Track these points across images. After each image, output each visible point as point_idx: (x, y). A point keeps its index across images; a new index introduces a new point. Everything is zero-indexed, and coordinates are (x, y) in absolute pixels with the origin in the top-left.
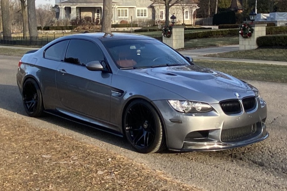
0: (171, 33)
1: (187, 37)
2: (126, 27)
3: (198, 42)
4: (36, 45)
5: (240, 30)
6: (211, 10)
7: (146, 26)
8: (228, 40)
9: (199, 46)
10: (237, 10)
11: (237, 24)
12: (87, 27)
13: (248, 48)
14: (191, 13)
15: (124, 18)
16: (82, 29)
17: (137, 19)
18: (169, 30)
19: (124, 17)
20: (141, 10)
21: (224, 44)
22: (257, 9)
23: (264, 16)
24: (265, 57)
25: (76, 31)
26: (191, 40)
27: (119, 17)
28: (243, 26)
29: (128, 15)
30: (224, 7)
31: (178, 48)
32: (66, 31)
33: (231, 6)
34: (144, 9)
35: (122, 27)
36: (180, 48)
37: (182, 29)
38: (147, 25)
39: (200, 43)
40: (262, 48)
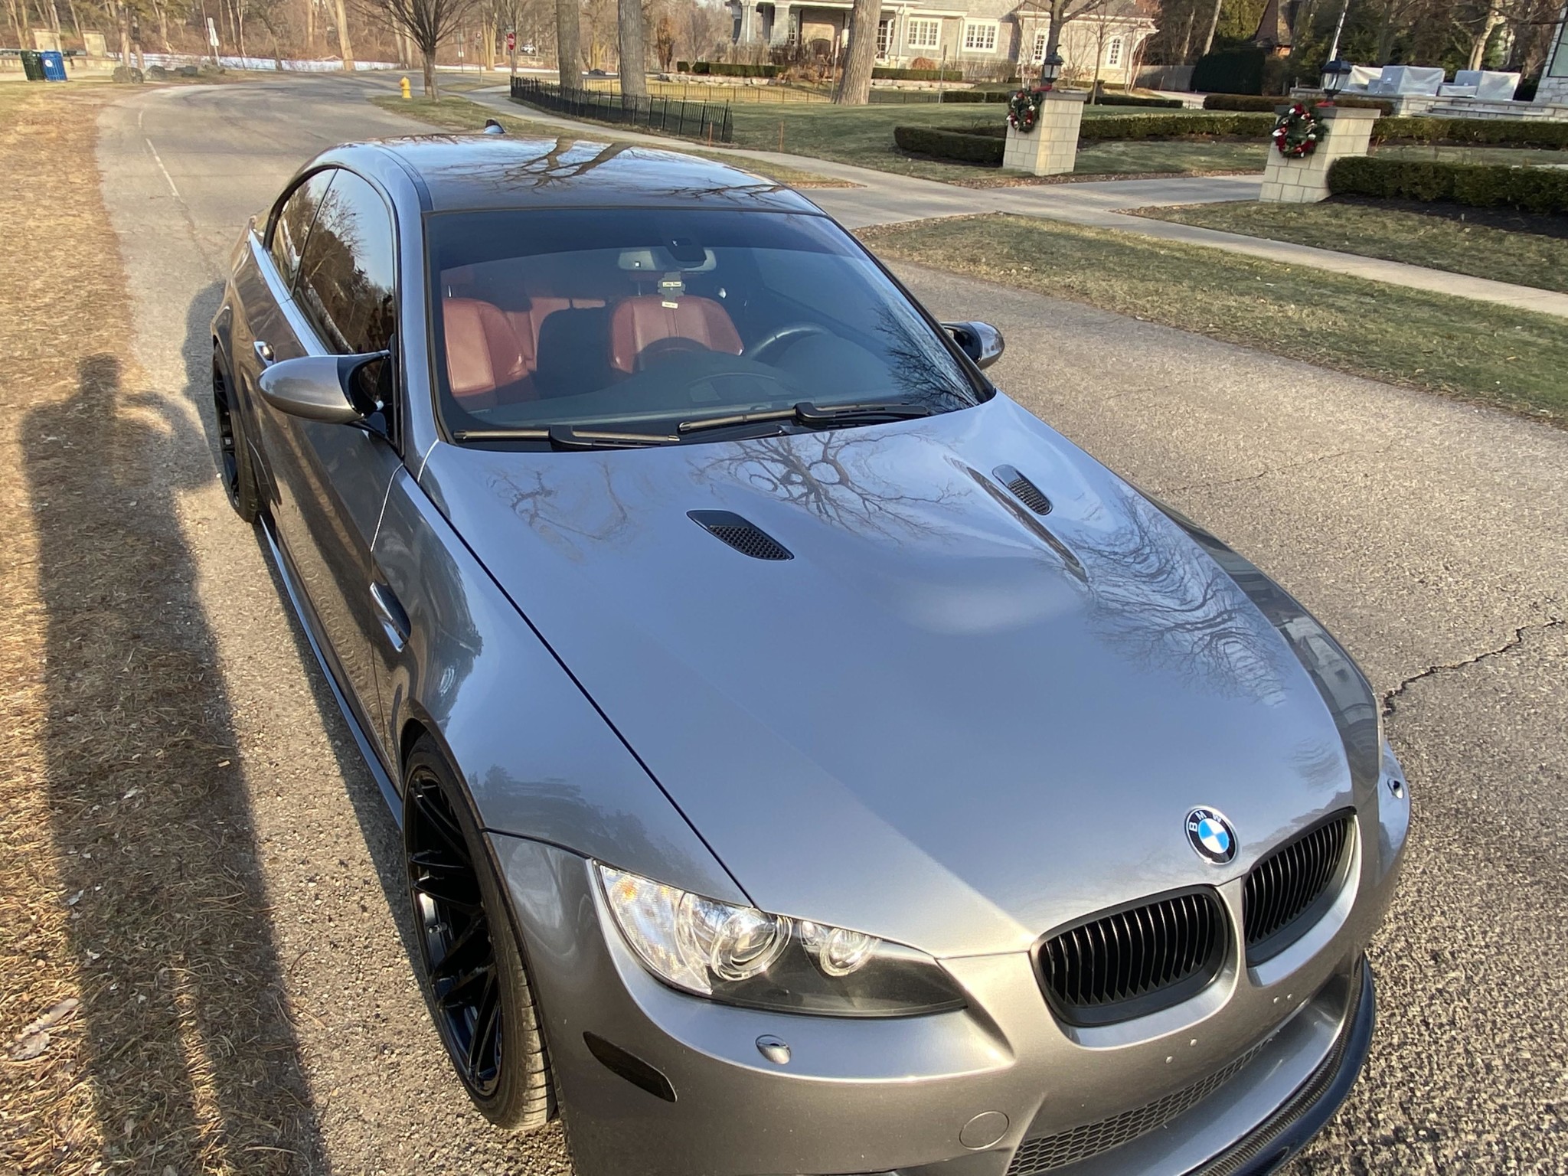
0: (1035, 117)
1: (1091, 134)
2: (928, 79)
3: (1124, 153)
4: (636, 122)
5: (1280, 126)
6: (1192, 42)
7: (987, 80)
8: (1226, 155)
9: (1125, 168)
10: (1272, 46)
11: (1265, 97)
12: (813, 72)
13: (1290, 195)
14: (1127, 50)
15: (927, 51)
16: (801, 77)
17: (964, 55)
18: (1033, 104)
19: (927, 47)
20: (980, 27)
21: (1209, 169)
22: (1338, 47)
23: (1362, 76)
24: (1348, 239)
25: (784, 82)
26: (1104, 146)
27: (912, 46)
28: (1292, 111)
29: (938, 40)
30: (1235, 34)
31: (1053, 173)
32: (755, 81)
33: (1257, 32)
34: (988, 23)
35: (915, 79)
36: (1061, 171)
37: (1076, 103)
38: (990, 77)
39: (1129, 160)
40: (1342, 202)
